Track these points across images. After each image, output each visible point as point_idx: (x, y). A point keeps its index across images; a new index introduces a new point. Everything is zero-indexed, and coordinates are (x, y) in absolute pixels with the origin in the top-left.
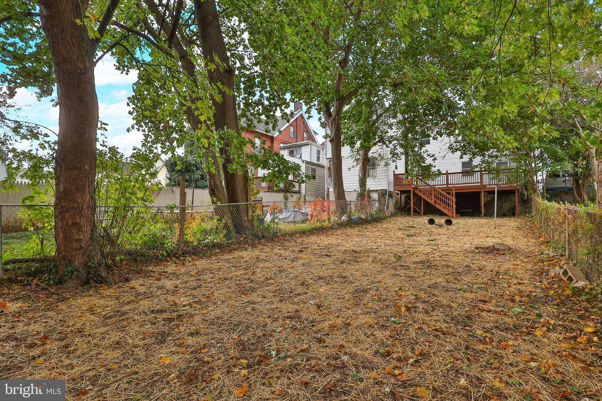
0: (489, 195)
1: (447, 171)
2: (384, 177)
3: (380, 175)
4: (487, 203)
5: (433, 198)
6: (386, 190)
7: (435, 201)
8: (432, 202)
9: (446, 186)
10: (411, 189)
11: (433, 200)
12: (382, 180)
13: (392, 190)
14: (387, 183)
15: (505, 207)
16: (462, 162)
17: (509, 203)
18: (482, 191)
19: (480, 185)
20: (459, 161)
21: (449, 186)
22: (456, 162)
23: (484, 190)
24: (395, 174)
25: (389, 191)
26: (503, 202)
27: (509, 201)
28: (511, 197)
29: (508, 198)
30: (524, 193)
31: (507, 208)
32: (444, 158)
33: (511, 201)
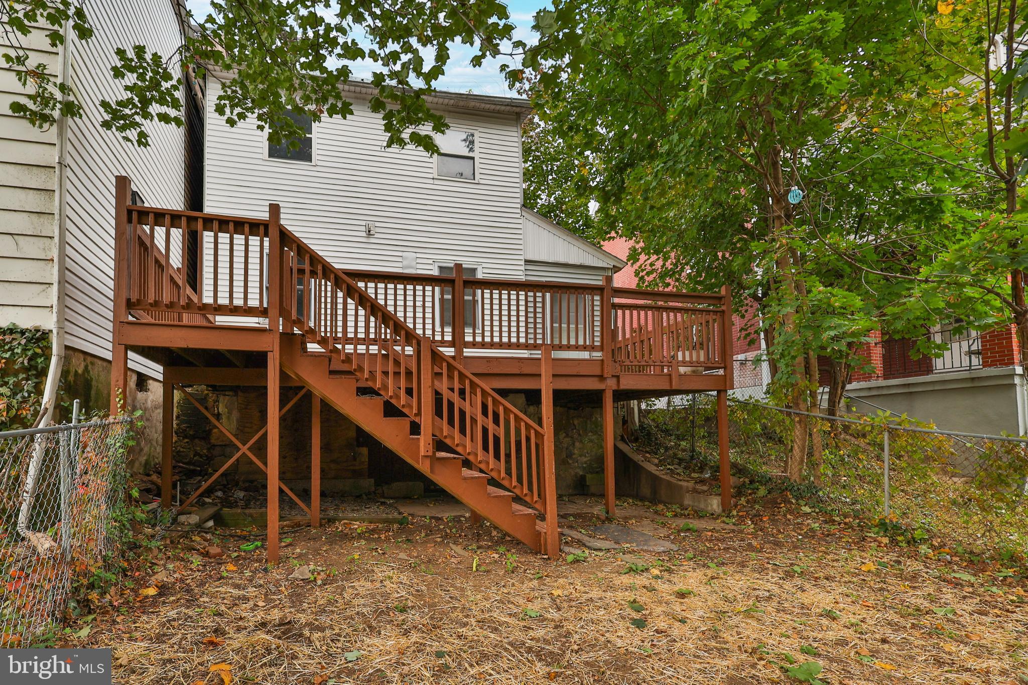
2: (19, 224)
5: (427, 419)
6: (41, 338)
8: (422, 451)
10: (271, 345)
11: (427, 436)
13: (100, 341)
14: (51, 274)
15: (581, 456)
16: (441, 268)
17: (591, 441)
18: (604, 390)
19: (602, 361)
20: (430, 262)
21: (468, 352)
22: (419, 261)
23: (615, 387)
24: (130, 212)
25: (67, 348)
26: (575, 436)
27: (590, 434)
28: (596, 419)
29: (588, 422)
30: (632, 406)
31: (585, 460)
32: (369, 235)
33: (595, 433)
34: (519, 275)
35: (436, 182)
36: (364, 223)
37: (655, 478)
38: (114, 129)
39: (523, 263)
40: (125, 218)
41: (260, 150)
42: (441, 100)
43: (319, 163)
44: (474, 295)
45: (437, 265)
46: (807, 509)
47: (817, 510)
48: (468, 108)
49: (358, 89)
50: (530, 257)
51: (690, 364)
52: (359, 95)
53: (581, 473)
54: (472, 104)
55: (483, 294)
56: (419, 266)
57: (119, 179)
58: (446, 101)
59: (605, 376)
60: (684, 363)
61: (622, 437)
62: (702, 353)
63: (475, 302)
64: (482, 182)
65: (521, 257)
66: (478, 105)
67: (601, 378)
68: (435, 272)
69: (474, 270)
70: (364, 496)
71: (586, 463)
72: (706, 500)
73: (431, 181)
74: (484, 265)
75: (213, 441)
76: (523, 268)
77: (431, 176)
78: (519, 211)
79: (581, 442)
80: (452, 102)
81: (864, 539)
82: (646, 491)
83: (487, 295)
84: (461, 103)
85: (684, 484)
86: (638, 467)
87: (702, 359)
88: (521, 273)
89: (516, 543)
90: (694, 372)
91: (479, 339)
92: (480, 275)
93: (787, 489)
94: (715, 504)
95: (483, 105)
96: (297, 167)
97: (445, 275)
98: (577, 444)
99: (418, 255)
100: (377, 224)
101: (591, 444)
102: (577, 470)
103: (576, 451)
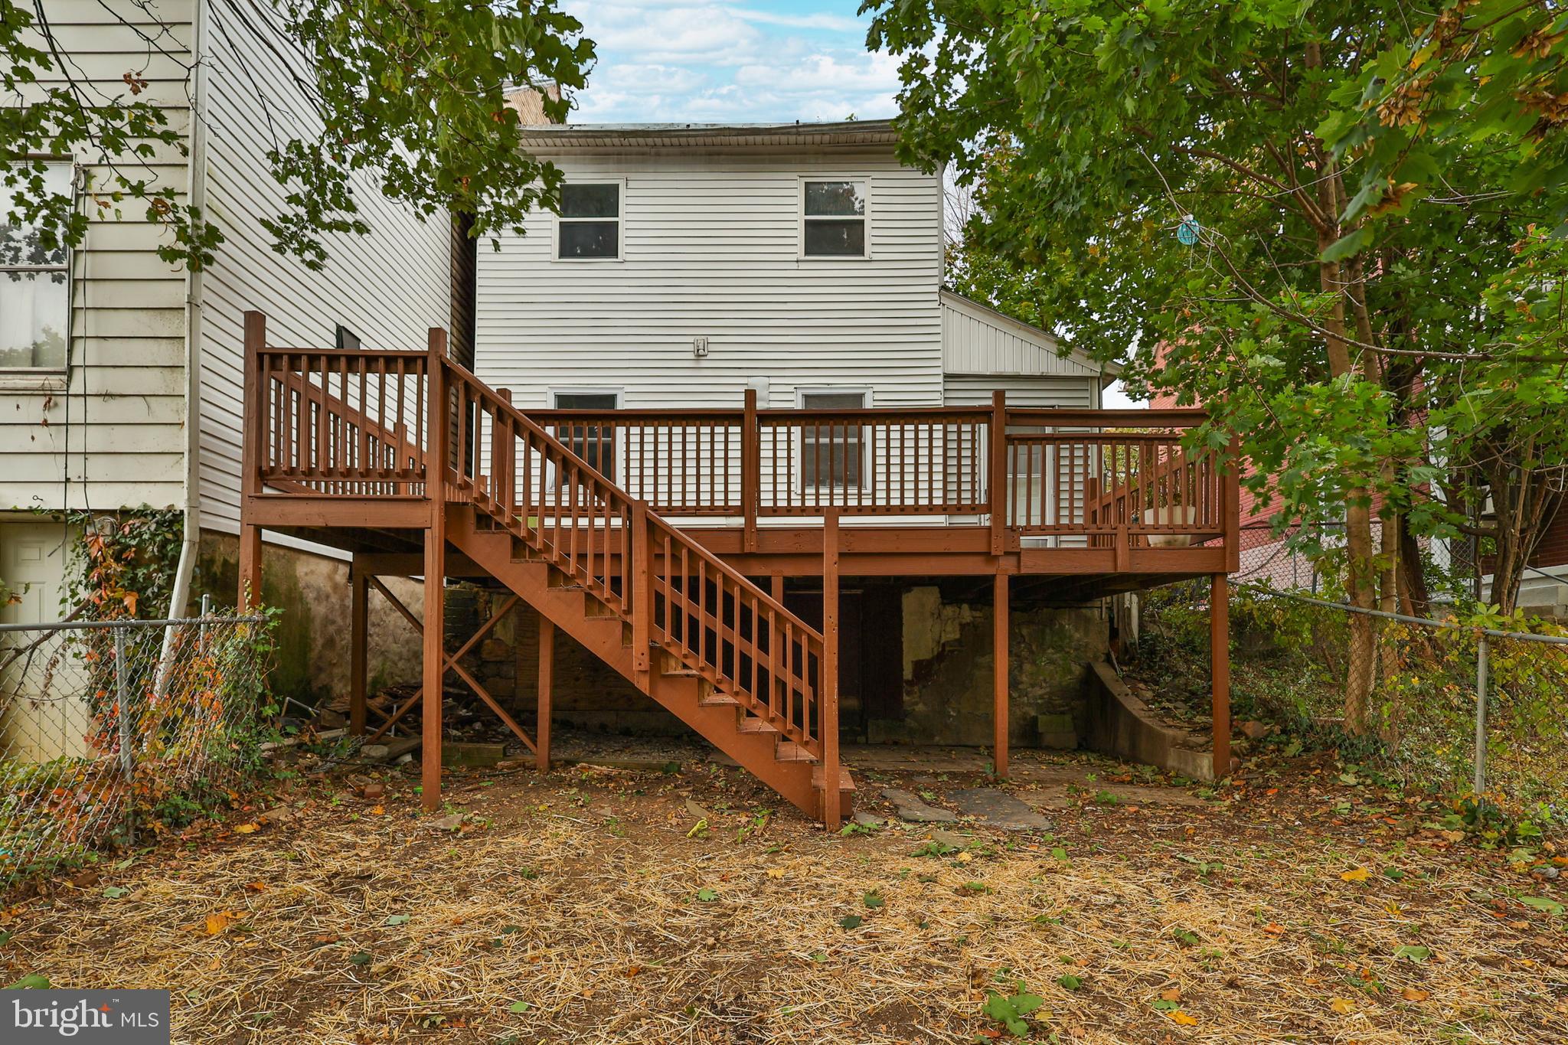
0: (949, 611)
1: (751, 395)
2: (151, 382)
3: (118, 352)
4: (940, 657)
5: (640, 618)
6: (172, 520)
7: (658, 654)
8: (634, 664)
9: (738, 522)
10: (429, 520)
11: (640, 643)
12: (135, 410)
13: (229, 519)
14: (182, 440)
15: (1033, 686)
16: (807, 397)
17: (1052, 662)
18: (994, 576)
19: (989, 528)
20: (791, 389)
21: (762, 522)
22: (773, 389)
23: (1013, 571)
24: (260, 356)
25: (203, 530)
26: (1025, 653)
27: (1050, 651)
28: (1062, 626)
29: (1048, 631)
30: (1127, 605)
31: (1040, 692)
32: (699, 357)
33: (1060, 649)
34: (934, 398)
35: (802, 266)
36: (691, 339)
37: (1135, 723)
38: (289, 251)
39: (940, 379)
40: (254, 364)
41: (547, 250)
42: (809, 138)
43: (629, 258)
44: (860, 436)
45: (800, 392)
46: (1350, 779)
47: (1369, 781)
48: (854, 143)
49: (683, 140)
50: (951, 370)
51: (1171, 529)
52: (686, 150)
53: (1033, 714)
54: (860, 136)
55: (874, 432)
56: (773, 397)
57: (249, 315)
58: (818, 138)
59: (993, 553)
60: (1156, 529)
61: (1108, 656)
62: (1191, 511)
63: (861, 445)
64: (875, 257)
65: (939, 371)
66: (868, 136)
67: (988, 556)
68: (798, 405)
69: (861, 396)
70: (685, 737)
71: (1041, 697)
72: (1194, 760)
73: (794, 266)
74: (876, 388)
75: (484, 656)
76: (940, 388)
77: (794, 257)
78: (936, 297)
79: (1034, 663)
80: (826, 138)
81: (1416, 832)
82: (1123, 743)
83: (881, 435)
84: (843, 138)
85: (1170, 732)
86: (1117, 705)
87: (1191, 521)
88: (937, 396)
89: (775, 803)
90: (1169, 543)
91: (866, 502)
92: (868, 404)
93: (1334, 743)
94: (1204, 765)
95: (877, 136)
96: (598, 267)
97: (815, 408)
98: (1027, 667)
99: (773, 380)
100: (711, 339)
101: (1052, 667)
102: (1026, 709)
103: (1024, 679)
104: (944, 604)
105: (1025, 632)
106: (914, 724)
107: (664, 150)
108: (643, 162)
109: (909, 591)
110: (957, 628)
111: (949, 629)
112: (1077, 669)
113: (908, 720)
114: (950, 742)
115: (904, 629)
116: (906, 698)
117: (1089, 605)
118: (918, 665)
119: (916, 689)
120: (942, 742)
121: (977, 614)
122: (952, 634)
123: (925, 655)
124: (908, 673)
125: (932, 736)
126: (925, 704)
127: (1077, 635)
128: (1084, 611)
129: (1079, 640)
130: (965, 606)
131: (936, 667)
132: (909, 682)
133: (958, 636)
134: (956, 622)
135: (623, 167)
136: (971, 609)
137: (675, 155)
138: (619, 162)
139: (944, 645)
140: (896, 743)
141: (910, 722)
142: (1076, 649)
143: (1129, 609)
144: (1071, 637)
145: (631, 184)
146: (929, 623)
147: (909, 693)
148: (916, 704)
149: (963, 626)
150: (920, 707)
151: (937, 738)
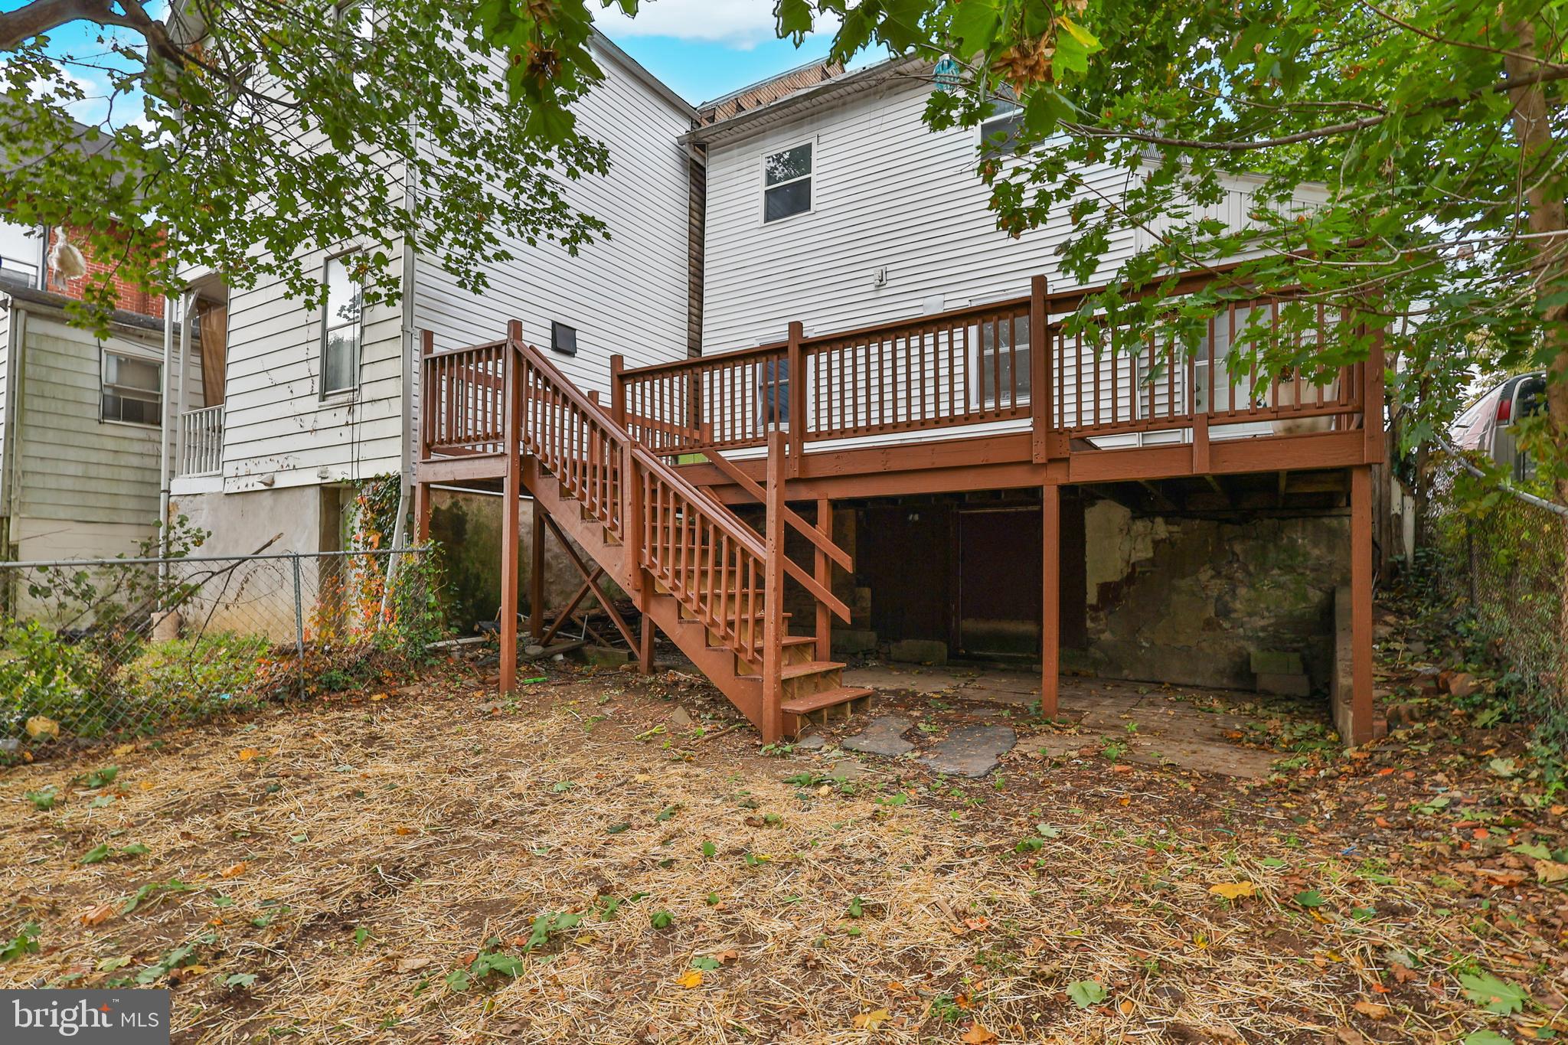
0: (1139, 526)
1: (796, 328)
4: (1130, 579)
10: (506, 470)
14: (400, 427)
15: (1250, 615)
17: (1279, 586)
18: (1041, 488)
20: (966, 302)
22: (947, 305)
23: (1063, 481)
24: (428, 362)
25: (407, 487)
26: (1239, 575)
27: (1276, 572)
28: (1293, 542)
29: (1271, 546)
30: (1396, 509)
31: (1262, 623)
32: (880, 286)
33: (1291, 569)
36: (872, 272)
41: (754, 218)
43: (820, 208)
53: (1250, 650)
59: (1034, 460)
70: (861, 655)
79: (1252, 586)
98: (1242, 591)
99: (948, 297)
100: (890, 268)
101: (1279, 593)
102: (1242, 643)
103: (1238, 605)
104: (1133, 518)
105: (1238, 548)
106: (1098, 655)
107: (849, 98)
108: (832, 115)
109: (1093, 505)
110: (1150, 545)
111: (1140, 546)
112: (1316, 596)
113: (1092, 650)
114: (1142, 677)
115: (1088, 547)
116: (1089, 624)
117: (1335, 512)
118: (1105, 589)
119: (1102, 614)
120: (1131, 677)
121: (1175, 529)
122: (1144, 552)
123: (1113, 576)
124: (1092, 597)
125: (1120, 669)
126: (1112, 632)
127: (1316, 552)
128: (1326, 521)
129: (1318, 558)
130: (1159, 520)
131: (1125, 590)
132: (1092, 607)
133: (1150, 555)
134: (1148, 540)
135: (815, 125)
136: (1167, 523)
137: (858, 99)
138: (812, 122)
139: (1134, 565)
140: (1075, 674)
141: (1095, 653)
142: (1313, 570)
143: (1399, 518)
144: (1306, 555)
145: (821, 140)
146: (1118, 540)
147: (1093, 620)
148: (1103, 631)
149: (1156, 544)
150: (1106, 636)
151: (1126, 672)
